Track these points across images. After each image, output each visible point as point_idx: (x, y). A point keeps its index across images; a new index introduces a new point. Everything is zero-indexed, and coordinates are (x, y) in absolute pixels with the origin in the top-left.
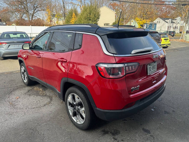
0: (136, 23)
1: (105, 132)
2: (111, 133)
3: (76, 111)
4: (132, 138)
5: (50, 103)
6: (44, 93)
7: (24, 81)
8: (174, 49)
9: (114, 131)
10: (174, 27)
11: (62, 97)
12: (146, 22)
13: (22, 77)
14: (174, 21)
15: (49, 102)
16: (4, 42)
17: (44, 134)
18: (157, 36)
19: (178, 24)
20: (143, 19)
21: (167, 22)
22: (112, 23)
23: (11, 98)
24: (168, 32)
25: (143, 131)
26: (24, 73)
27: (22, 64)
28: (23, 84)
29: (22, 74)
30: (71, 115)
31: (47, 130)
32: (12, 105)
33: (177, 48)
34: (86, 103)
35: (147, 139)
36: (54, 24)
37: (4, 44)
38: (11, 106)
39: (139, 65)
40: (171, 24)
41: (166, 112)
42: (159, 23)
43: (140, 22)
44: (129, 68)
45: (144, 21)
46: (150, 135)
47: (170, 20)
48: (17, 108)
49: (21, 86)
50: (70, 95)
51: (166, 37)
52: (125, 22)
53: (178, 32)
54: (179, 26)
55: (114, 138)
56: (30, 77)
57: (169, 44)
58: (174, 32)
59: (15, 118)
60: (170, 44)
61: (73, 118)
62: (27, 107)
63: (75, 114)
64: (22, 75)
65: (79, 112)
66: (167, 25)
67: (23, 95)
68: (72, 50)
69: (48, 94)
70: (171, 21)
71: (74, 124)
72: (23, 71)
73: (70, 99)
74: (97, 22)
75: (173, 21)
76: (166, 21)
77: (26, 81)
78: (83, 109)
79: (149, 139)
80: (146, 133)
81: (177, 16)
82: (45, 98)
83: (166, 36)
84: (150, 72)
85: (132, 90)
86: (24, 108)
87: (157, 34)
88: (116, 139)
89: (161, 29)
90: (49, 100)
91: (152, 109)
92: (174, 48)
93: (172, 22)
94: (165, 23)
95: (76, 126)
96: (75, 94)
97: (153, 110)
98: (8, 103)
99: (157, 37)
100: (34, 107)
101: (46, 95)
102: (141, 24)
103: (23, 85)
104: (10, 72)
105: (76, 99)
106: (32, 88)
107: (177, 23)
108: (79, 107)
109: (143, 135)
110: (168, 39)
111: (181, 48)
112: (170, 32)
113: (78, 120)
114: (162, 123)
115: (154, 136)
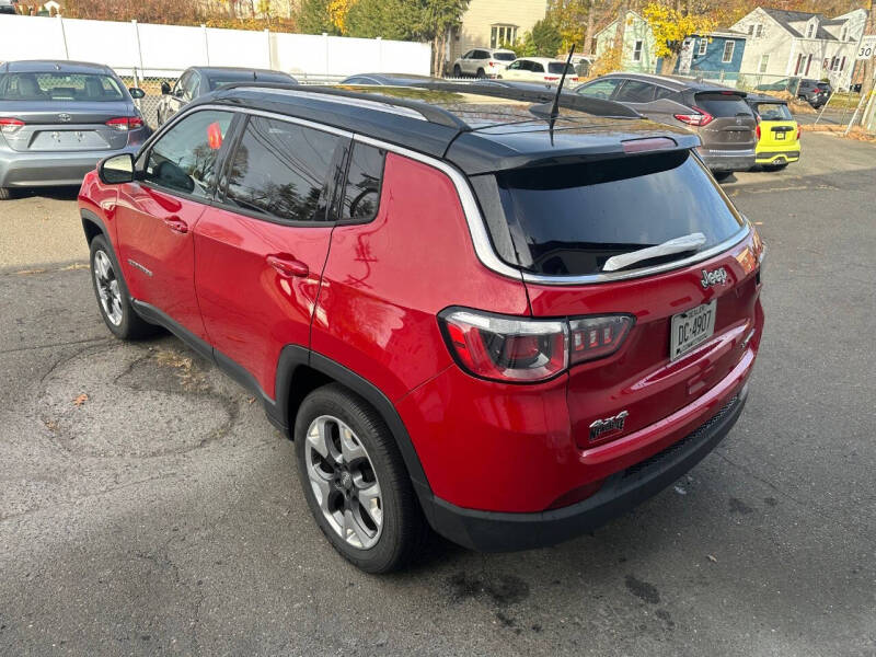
0: (646, 31)
1: (466, 588)
2: (490, 591)
3: (344, 492)
4: (577, 620)
5: (226, 430)
6: (199, 383)
7: (110, 317)
8: (815, 180)
9: (502, 584)
10: (830, 61)
11: (282, 420)
12: (698, 28)
13: (99, 299)
14: (828, 29)
15: (222, 428)
16: (11, 118)
17: (200, 583)
18: (740, 115)
19: (851, 48)
20: (685, 13)
21: (797, 34)
22: (533, 24)
23: (51, 401)
24: (798, 85)
25: (625, 590)
26: (107, 281)
27: (97, 239)
28: (104, 332)
29: (99, 284)
30: (320, 502)
31: (217, 566)
32: (60, 433)
33: (829, 171)
34: (389, 470)
35: (643, 628)
36: (249, 15)
37: (9, 128)
38: (55, 440)
39: (634, 326)
41: (737, 506)
42: (759, 34)
43: (669, 26)
44: (586, 339)
45: (688, 24)
46: (655, 608)
47: (814, 21)
48: (79, 451)
49: (98, 338)
50: (317, 420)
51: (784, 116)
52: (595, 21)
53: (844, 87)
54: (853, 62)
55: (500, 617)
56: (139, 305)
57: (790, 154)
58: (824, 86)
59: (72, 500)
60: (797, 154)
61: (329, 517)
62: (125, 445)
63: (337, 503)
64: (102, 291)
65: (355, 499)
66: (794, 47)
67: (105, 388)
68: (333, 223)
69: (219, 387)
71: (334, 545)
72: (102, 271)
73: (316, 435)
74: (458, 16)
75: (826, 28)
76: (795, 25)
77: (117, 319)
78: (375, 490)
79: (649, 627)
80: (642, 602)
81: (849, 7)
82: (208, 405)
83: (782, 112)
84: (681, 346)
85: (592, 432)
86: (112, 453)
87: (742, 103)
88: (509, 623)
89: (764, 67)
90: (222, 415)
91: (677, 489)
92: (816, 171)
93: (823, 35)
94: (786, 38)
95: (340, 553)
96: (341, 423)
97: (681, 491)
98: (41, 423)
99: (739, 120)
100: (154, 446)
101: (208, 391)
102: (672, 38)
103: (105, 338)
104: (41, 266)
105: (346, 443)
106: (145, 352)
107: (846, 41)
108: (358, 479)
109: (627, 608)
110: (789, 129)
111: (848, 173)
112: (805, 84)
113: (349, 531)
114: (712, 558)
115: (673, 616)
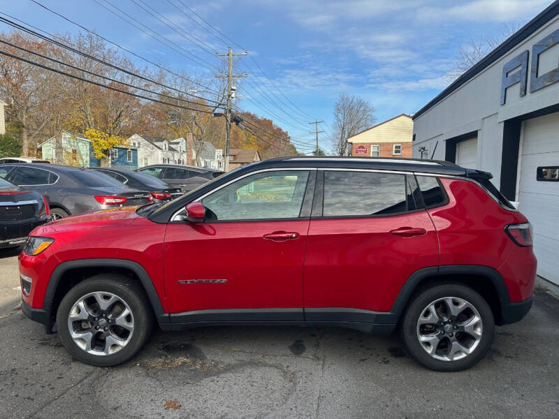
6: (214, 364)
7: (93, 351)
19: (185, 155)
20: (110, 135)
21: (159, 148)
28: (84, 368)
29: (72, 328)
30: (429, 352)
40: (170, 154)
43: (102, 141)
45: (114, 141)
47: (165, 142)
49: (89, 374)
50: (428, 306)
56: (178, 317)
61: (436, 357)
66: (160, 153)
69: (232, 361)
70: (167, 147)
75: (172, 146)
76: (157, 144)
89: (146, 164)
93: (171, 149)
94: (155, 150)
102: (105, 148)
